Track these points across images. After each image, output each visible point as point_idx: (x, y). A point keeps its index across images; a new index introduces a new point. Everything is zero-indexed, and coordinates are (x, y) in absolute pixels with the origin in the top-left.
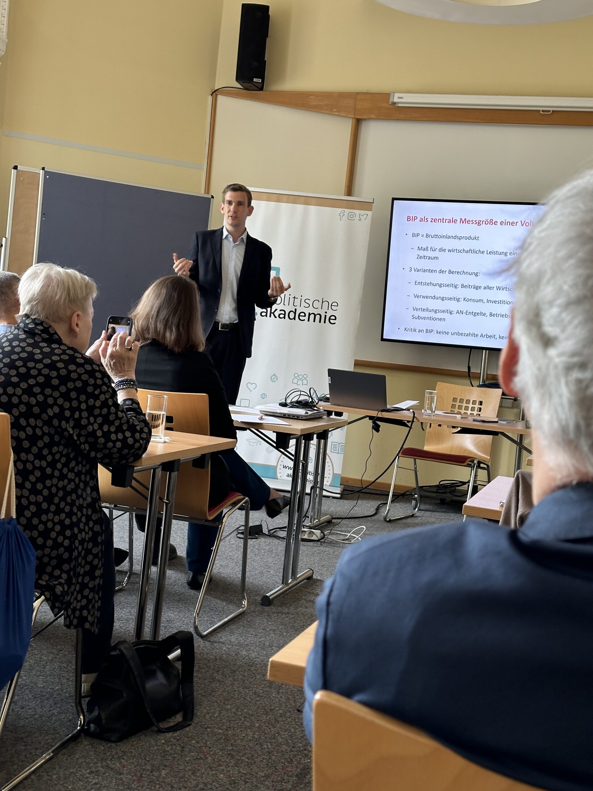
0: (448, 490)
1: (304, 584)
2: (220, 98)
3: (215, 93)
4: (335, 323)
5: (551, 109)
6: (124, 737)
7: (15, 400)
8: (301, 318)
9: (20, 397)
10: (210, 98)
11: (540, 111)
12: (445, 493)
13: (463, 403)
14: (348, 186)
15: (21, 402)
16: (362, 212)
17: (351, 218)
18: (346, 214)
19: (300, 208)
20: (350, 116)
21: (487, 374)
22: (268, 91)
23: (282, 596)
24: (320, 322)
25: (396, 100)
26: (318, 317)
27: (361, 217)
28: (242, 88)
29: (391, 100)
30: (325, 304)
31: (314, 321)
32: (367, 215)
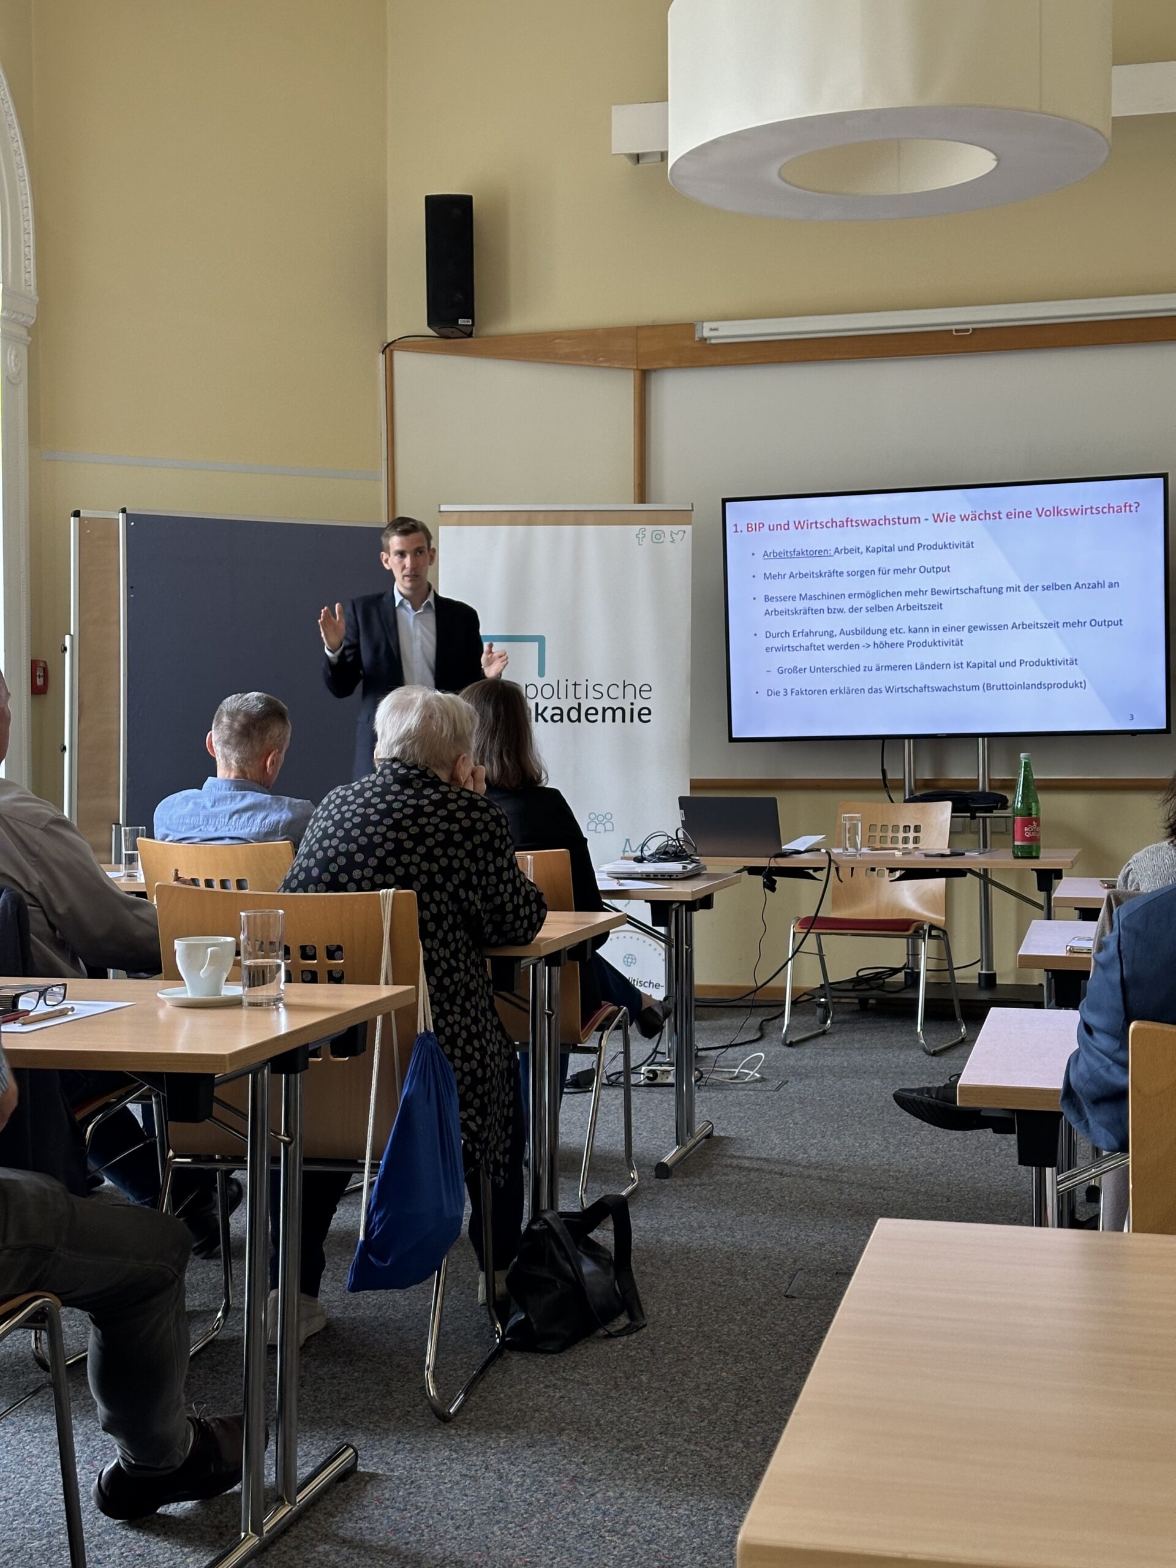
0: (874, 983)
1: (702, 1145)
2: (399, 357)
3: (388, 349)
4: (649, 721)
5: (970, 327)
6: (565, 1345)
7: (413, 870)
8: (591, 718)
9: (418, 865)
10: (381, 357)
11: (952, 331)
12: (871, 989)
13: (887, 831)
14: (639, 484)
15: (421, 872)
16: (676, 528)
17: (657, 539)
18: (648, 533)
19: (568, 530)
20: (629, 367)
21: (916, 780)
22: (480, 337)
23: (681, 1160)
24: (624, 721)
25: (706, 333)
26: (619, 713)
27: (674, 536)
28: (436, 335)
29: (697, 336)
30: (630, 690)
31: (614, 720)
32: (684, 532)
